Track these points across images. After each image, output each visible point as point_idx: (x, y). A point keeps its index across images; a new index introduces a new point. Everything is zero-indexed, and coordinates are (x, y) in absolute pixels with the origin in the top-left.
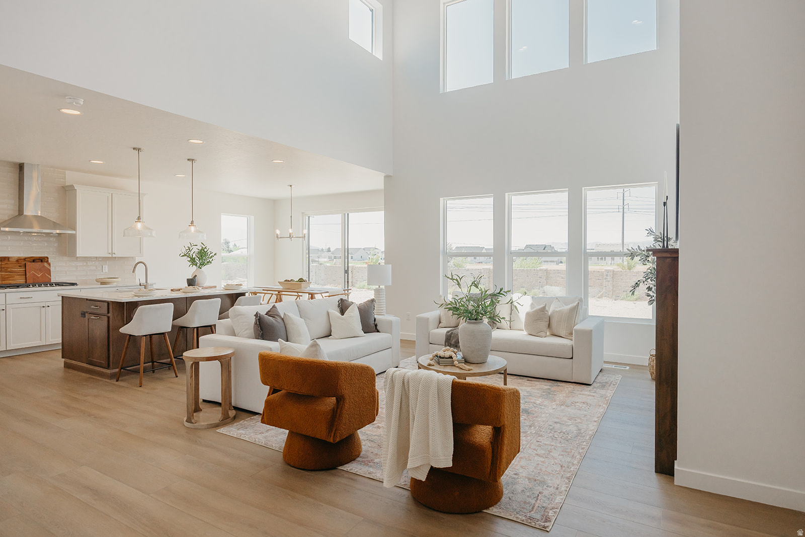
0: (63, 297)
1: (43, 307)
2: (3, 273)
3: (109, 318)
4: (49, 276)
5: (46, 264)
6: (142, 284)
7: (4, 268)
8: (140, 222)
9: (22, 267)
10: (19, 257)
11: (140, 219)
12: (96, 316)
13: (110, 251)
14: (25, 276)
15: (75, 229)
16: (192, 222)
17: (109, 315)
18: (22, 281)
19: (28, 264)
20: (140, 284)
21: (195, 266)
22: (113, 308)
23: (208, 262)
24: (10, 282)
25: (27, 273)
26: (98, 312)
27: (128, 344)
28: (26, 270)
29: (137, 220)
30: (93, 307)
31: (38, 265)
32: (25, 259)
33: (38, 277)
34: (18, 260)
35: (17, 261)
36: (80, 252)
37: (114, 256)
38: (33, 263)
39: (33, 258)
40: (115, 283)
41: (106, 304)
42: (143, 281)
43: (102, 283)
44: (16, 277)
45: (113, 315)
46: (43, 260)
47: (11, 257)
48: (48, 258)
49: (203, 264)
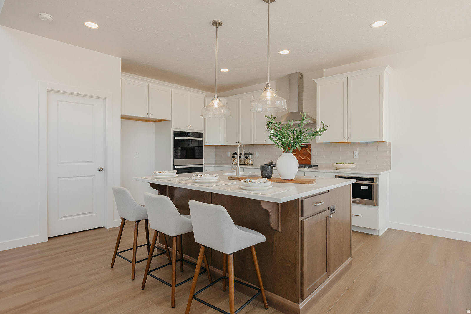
5: (308, 150)
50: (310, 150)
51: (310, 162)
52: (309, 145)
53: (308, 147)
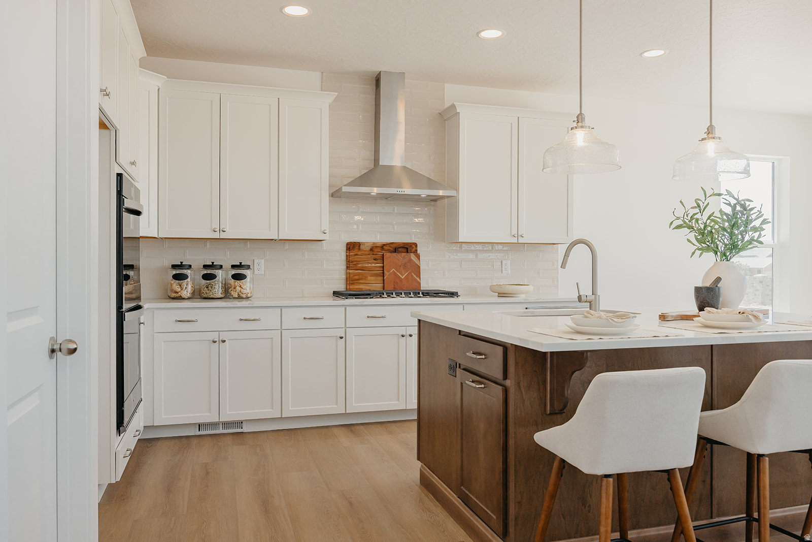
0: (419, 320)
1: (403, 336)
2: (351, 271)
3: (506, 391)
4: (418, 279)
5: (413, 256)
6: (583, 298)
7: (352, 262)
8: (582, 127)
9: (379, 261)
10: (374, 243)
11: (583, 120)
12: (478, 378)
13: (514, 232)
14: (382, 278)
15: (456, 188)
16: (710, 130)
17: (508, 383)
18: (378, 286)
19: (387, 255)
20: (580, 298)
21: (712, 254)
22: (517, 363)
23: (751, 241)
24: (362, 286)
25: (385, 272)
26: (482, 370)
27: (557, 485)
28: (383, 267)
29: (575, 125)
30: (470, 354)
31: (400, 257)
32: (383, 247)
33: (401, 280)
34: (373, 248)
35: (371, 250)
36: (465, 233)
37: (521, 240)
38: (394, 254)
39: (393, 246)
40: (524, 295)
41: (500, 350)
42: (586, 291)
43: (502, 295)
44: (369, 278)
45: (518, 384)
46: (408, 248)
47: (364, 244)
48: (416, 245)
49: (735, 247)
50: (418, 257)
51: (420, 284)
52: (414, 246)
53: (413, 250)
